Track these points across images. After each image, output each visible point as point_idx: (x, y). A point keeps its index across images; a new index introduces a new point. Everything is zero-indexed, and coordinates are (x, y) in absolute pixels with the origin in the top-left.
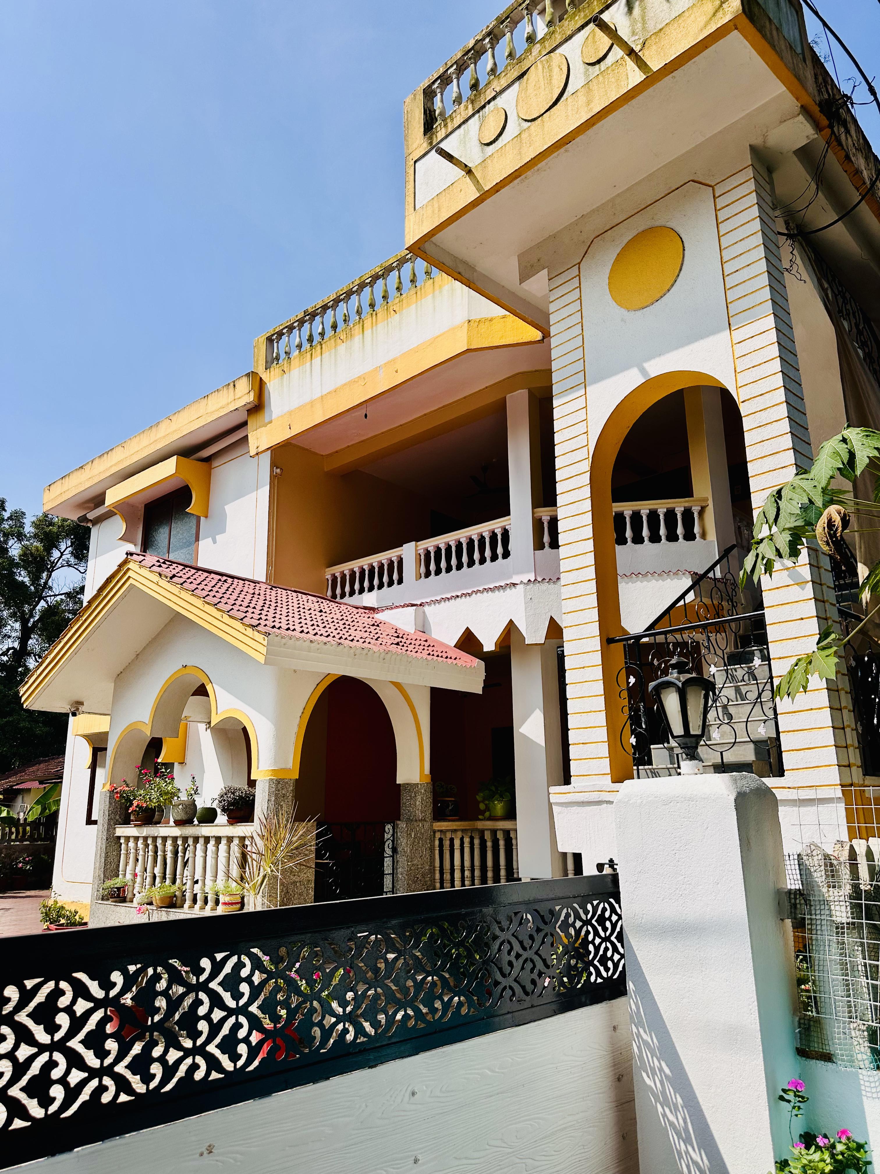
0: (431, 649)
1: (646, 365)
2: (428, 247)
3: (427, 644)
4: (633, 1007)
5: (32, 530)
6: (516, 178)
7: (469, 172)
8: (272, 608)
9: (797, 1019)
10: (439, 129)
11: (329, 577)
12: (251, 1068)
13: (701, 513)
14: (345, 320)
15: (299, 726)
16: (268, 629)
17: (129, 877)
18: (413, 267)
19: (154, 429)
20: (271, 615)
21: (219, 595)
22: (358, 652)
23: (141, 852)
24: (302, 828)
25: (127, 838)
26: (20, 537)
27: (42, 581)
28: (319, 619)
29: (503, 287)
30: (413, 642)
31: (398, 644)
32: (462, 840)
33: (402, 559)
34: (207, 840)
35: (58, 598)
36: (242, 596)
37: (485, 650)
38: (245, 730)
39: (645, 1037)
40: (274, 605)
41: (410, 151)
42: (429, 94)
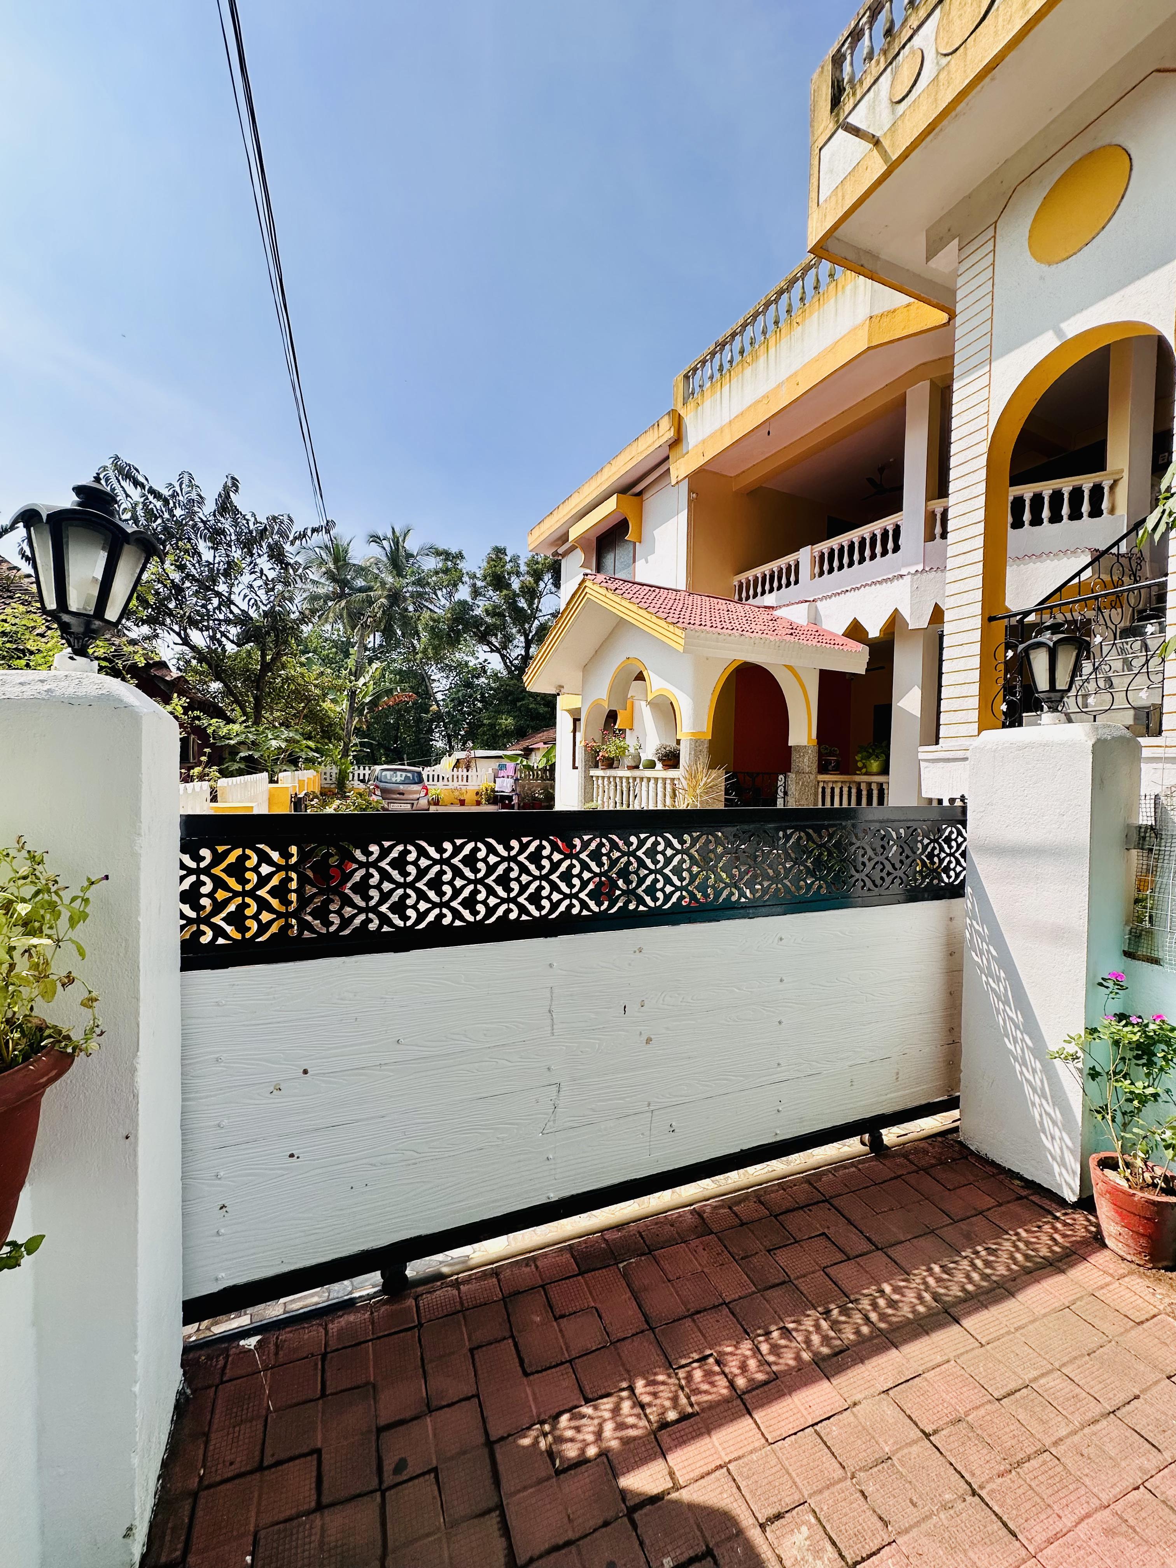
0: (820, 637)
1: (1063, 326)
2: (831, 245)
3: (817, 634)
4: (969, 905)
5: (526, 569)
6: (929, 133)
7: (877, 143)
8: (689, 609)
9: (1129, 928)
10: (846, 100)
11: (736, 583)
12: (666, 907)
13: (1112, 488)
14: (751, 344)
15: (711, 701)
16: (685, 625)
17: (600, 802)
18: (817, 272)
19: (599, 474)
20: (688, 614)
21: (649, 601)
22: (757, 641)
23: (607, 787)
24: (714, 773)
25: (598, 777)
26: (518, 574)
27: (535, 606)
28: (726, 617)
29: (908, 270)
30: (805, 633)
31: (791, 634)
32: (841, 789)
33: (798, 562)
34: (649, 779)
35: (546, 618)
36: (666, 601)
37: (870, 636)
38: (671, 703)
39: (977, 927)
40: (690, 607)
41: (815, 138)
42: (838, 60)
